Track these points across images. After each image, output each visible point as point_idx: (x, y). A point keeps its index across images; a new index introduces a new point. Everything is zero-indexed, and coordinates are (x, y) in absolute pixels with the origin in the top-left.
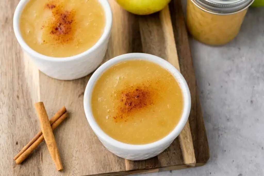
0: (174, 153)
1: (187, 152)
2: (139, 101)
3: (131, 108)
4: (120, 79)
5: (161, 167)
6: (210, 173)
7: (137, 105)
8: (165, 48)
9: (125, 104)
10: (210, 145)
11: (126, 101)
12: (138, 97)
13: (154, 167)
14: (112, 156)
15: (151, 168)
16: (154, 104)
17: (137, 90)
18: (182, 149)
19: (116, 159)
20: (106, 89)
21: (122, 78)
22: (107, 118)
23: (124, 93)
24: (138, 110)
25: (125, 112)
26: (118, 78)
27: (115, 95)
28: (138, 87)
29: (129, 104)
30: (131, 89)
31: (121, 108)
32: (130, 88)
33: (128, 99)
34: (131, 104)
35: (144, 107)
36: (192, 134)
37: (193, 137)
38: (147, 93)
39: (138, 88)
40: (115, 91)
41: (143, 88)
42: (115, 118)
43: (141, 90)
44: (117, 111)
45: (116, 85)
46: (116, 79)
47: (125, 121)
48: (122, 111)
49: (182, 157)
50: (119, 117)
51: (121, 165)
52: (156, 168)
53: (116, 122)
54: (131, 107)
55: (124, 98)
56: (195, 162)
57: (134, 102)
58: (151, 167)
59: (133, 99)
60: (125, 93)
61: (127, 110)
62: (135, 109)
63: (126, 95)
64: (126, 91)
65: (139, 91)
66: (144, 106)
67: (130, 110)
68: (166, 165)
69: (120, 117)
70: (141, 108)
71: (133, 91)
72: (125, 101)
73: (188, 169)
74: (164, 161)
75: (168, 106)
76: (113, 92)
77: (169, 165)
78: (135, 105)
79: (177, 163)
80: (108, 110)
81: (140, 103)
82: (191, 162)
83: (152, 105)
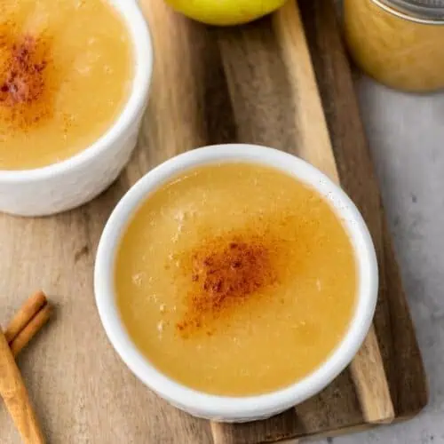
0: (337, 395)
1: (371, 389)
2: (240, 277)
3: (223, 298)
4: (186, 217)
5: (305, 435)
6: (432, 438)
7: (237, 287)
8: (293, 110)
9: (205, 287)
10: (426, 363)
11: (208, 279)
12: (238, 265)
13: (287, 434)
14: (175, 414)
15: (280, 438)
16: (280, 283)
17: (233, 246)
18: (356, 382)
19: (187, 422)
20: (151, 248)
21: (192, 214)
22: (160, 327)
23: (199, 257)
24: (240, 302)
25: (206, 310)
26: (182, 217)
27: (177, 264)
28: (235, 238)
29: (216, 288)
30: (218, 244)
31: (196, 299)
32: (215, 242)
33: (211, 272)
34: (220, 285)
35: (256, 293)
36: (379, 341)
37: (382, 348)
38: (260, 252)
39: (235, 242)
40: (176, 252)
41: (248, 242)
42: (181, 328)
43: (245, 246)
44: (185, 308)
45: (177, 236)
46: (177, 220)
47: (209, 334)
48: (199, 305)
49: (357, 405)
50: (192, 323)
51: (201, 437)
52: (294, 438)
53: (185, 337)
54: (220, 295)
55: (201, 271)
56: (393, 415)
57: (229, 280)
58: (278, 436)
59: (225, 271)
60: (202, 257)
61: (211, 304)
62: (232, 299)
63: (207, 263)
64: (205, 250)
65: (240, 249)
66: (255, 290)
67: (218, 304)
68: (317, 429)
69: (195, 323)
70: (248, 296)
71: (222, 250)
72: (204, 279)
73: (372, 431)
74: (311, 420)
75: (318, 283)
76: (170, 257)
77: (326, 427)
78: (231, 289)
79: (345, 422)
80: (162, 308)
81: (245, 281)
82: (381, 417)
83: (276, 284)
